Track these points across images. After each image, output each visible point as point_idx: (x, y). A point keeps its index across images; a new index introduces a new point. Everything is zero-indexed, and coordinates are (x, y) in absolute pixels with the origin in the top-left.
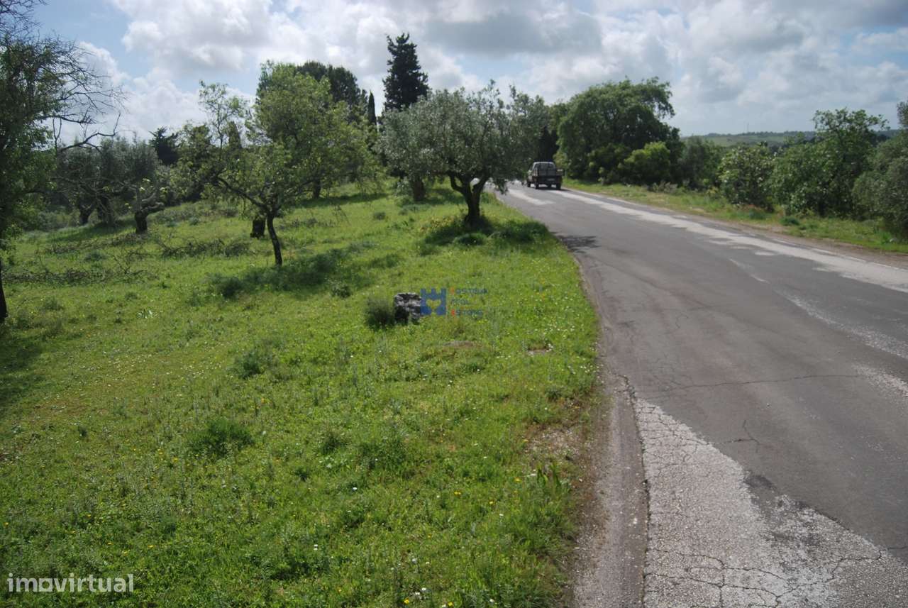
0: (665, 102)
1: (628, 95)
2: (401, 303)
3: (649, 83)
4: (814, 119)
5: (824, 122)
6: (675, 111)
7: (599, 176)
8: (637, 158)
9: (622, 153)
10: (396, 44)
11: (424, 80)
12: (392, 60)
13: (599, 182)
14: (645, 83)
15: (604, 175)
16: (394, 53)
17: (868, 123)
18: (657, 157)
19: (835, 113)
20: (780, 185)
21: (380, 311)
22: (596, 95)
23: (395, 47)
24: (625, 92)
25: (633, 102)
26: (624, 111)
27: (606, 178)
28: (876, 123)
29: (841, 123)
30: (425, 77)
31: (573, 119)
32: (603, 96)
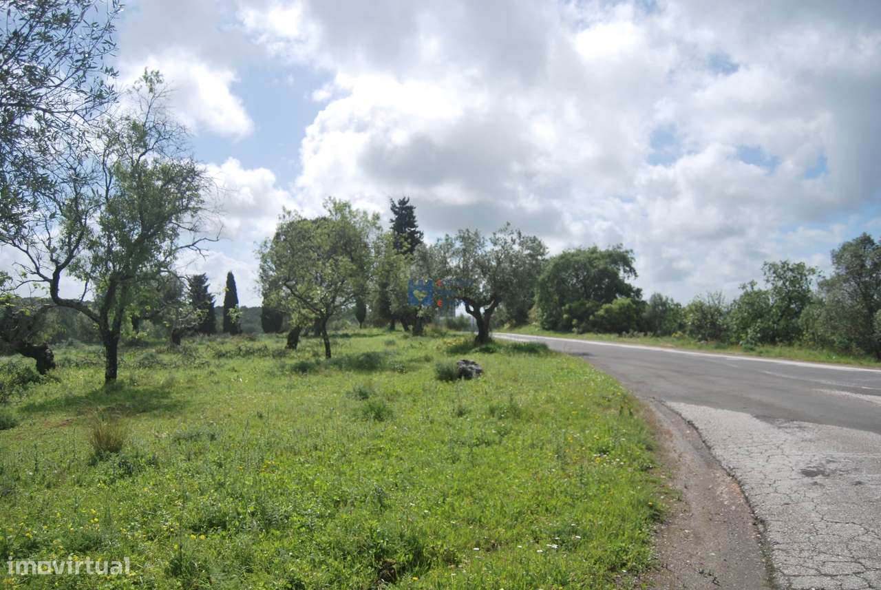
0: (629, 265)
1: (596, 258)
2: (464, 366)
3: (614, 249)
4: (762, 269)
5: (772, 271)
6: (638, 274)
7: (572, 326)
8: (607, 311)
9: (593, 306)
10: (398, 206)
11: (420, 237)
12: (394, 219)
13: (572, 332)
14: (611, 249)
15: (577, 326)
16: (396, 213)
17: (807, 273)
18: (624, 310)
19: (779, 264)
20: (738, 322)
21: (448, 370)
22: (569, 257)
23: (397, 208)
24: (594, 255)
25: (601, 265)
26: (593, 271)
27: (579, 328)
28: (814, 273)
29: (785, 272)
30: (422, 234)
31: (549, 277)
32: (575, 258)
